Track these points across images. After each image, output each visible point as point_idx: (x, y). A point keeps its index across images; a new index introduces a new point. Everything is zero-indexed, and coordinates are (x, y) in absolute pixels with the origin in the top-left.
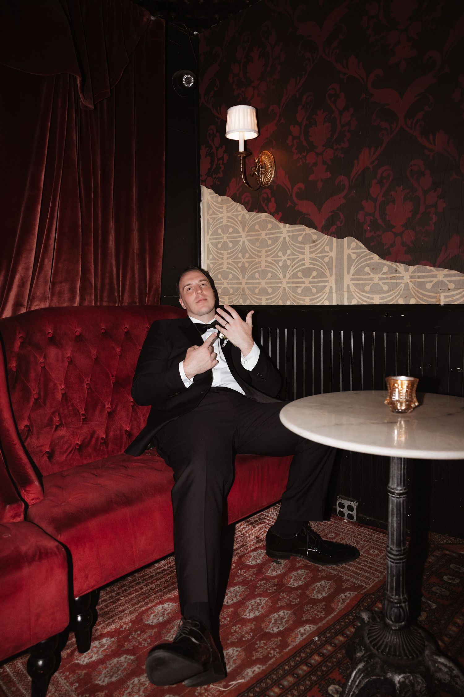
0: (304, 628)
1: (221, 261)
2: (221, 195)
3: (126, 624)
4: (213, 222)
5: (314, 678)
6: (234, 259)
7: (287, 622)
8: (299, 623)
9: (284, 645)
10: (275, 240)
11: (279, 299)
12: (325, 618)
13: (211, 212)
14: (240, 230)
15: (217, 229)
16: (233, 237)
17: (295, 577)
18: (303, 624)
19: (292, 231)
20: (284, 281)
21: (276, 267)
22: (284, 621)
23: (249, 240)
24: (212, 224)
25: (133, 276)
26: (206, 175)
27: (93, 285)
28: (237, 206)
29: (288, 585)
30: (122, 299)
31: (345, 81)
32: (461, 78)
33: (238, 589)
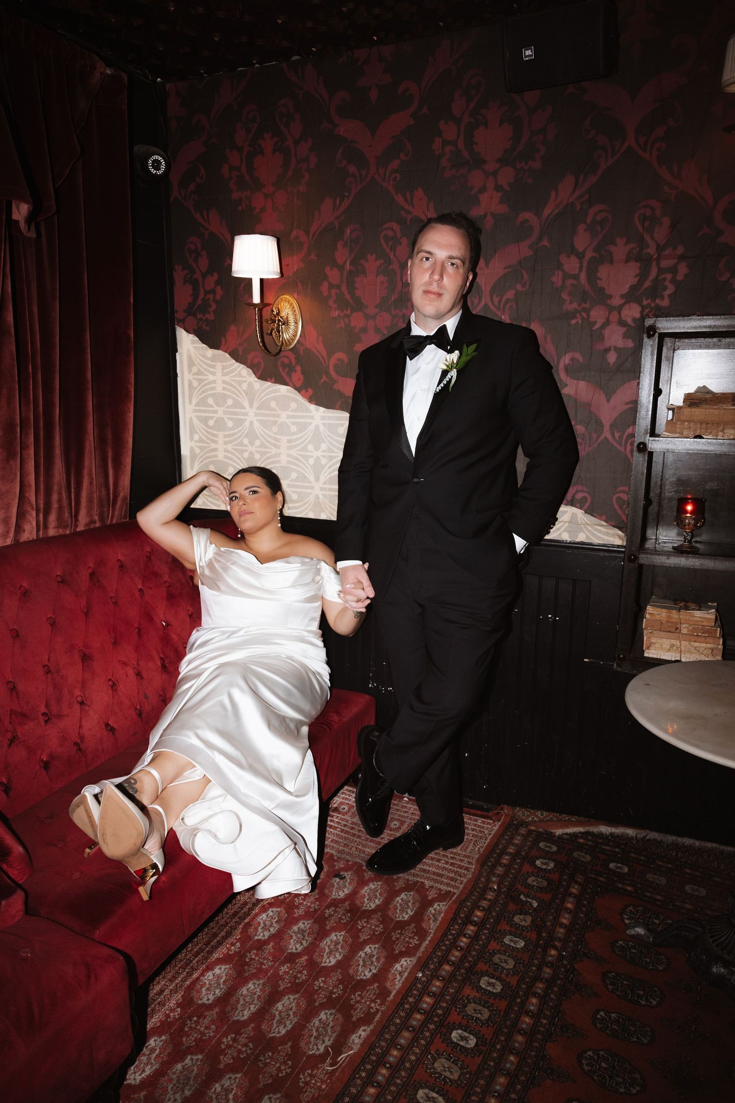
0: (400, 964)
1: (213, 446)
2: (212, 346)
3: (172, 1010)
4: (198, 386)
5: (432, 1027)
6: (236, 445)
7: (378, 959)
8: (393, 958)
9: (384, 993)
10: (302, 427)
11: (309, 510)
12: (420, 945)
14: (246, 404)
15: (207, 397)
16: (234, 413)
17: (368, 894)
18: (396, 958)
19: (330, 418)
21: (305, 465)
22: (374, 959)
23: (261, 422)
24: (197, 390)
25: (91, 483)
26: (185, 311)
27: (35, 506)
28: (240, 368)
29: (364, 908)
30: (77, 520)
31: (408, 222)
32: (563, 259)
33: (302, 926)
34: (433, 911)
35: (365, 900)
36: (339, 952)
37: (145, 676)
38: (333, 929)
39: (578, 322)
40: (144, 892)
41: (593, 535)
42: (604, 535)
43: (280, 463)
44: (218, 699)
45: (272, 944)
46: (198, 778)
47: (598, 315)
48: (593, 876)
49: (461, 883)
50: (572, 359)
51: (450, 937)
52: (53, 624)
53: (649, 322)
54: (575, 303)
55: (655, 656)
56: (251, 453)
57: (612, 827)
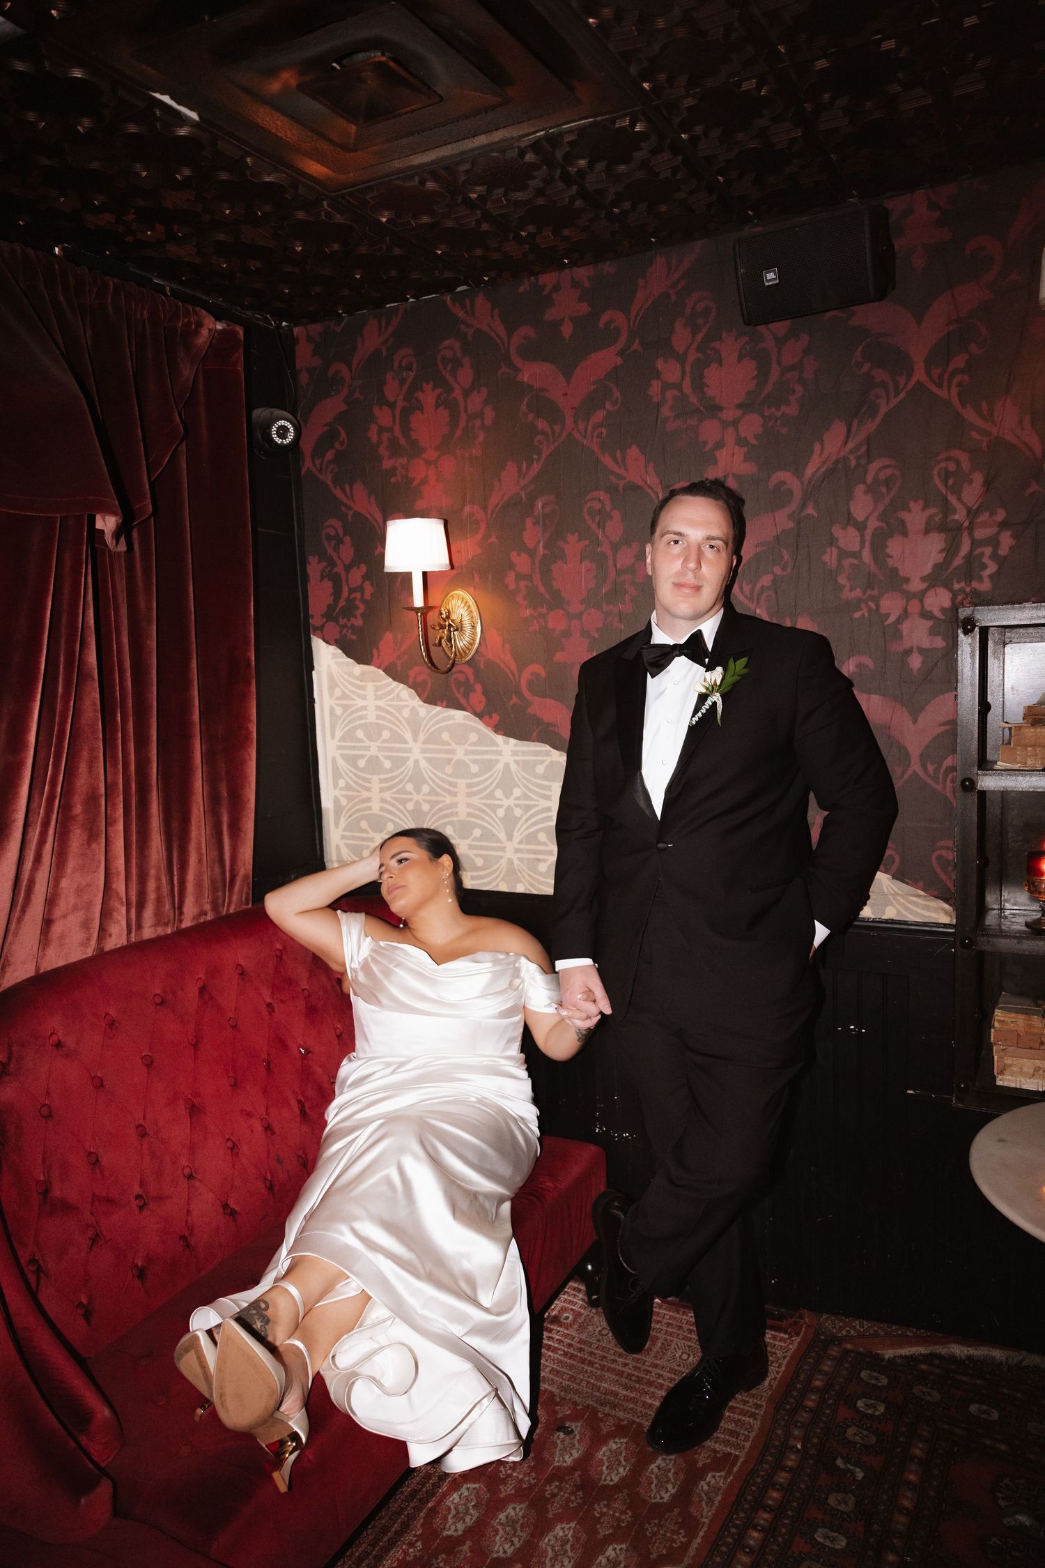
1: (365, 794)
2: (361, 661)
4: (343, 714)
6: (396, 793)
10: (487, 766)
11: (499, 879)
12: (690, 1543)
13: (338, 692)
14: (408, 736)
15: (355, 728)
16: (392, 750)
17: (608, 1459)
19: (524, 753)
20: (511, 846)
21: (492, 818)
23: (430, 760)
24: (341, 720)
25: (200, 861)
26: (323, 616)
27: (125, 900)
28: (399, 688)
29: (602, 1483)
30: (181, 913)
31: (620, 488)
32: (837, 531)
33: (512, 1513)
34: (706, 1487)
35: (604, 1468)
36: (568, 1557)
37: (277, 1130)
38: (559, 1518)
39: (863, 615)
40: (281, 1479)
41: (907, 909)
42: (923, 909)
43: (458, 816)
44: (382, 1174)
45: (468, 1543)
46: (354, 1293)
47: (891, 605)
48: (946, 1427)
49: (746, 1439)
50: (859, 666)
51: (733, 1530)
52: (149, 1064)
53: (964, 613)
54: (859, 590)
55: (1013, 1085)
56: (417, 803)
57: (970, 1346)
